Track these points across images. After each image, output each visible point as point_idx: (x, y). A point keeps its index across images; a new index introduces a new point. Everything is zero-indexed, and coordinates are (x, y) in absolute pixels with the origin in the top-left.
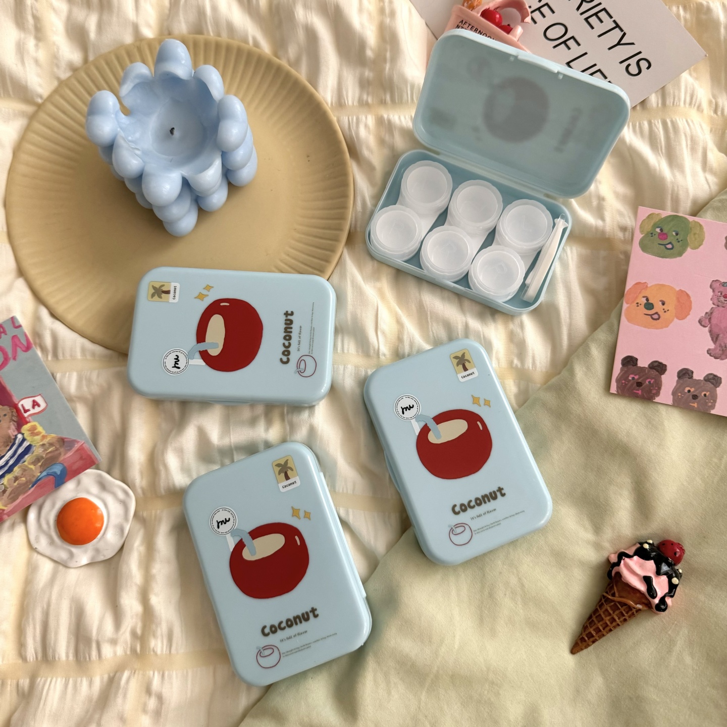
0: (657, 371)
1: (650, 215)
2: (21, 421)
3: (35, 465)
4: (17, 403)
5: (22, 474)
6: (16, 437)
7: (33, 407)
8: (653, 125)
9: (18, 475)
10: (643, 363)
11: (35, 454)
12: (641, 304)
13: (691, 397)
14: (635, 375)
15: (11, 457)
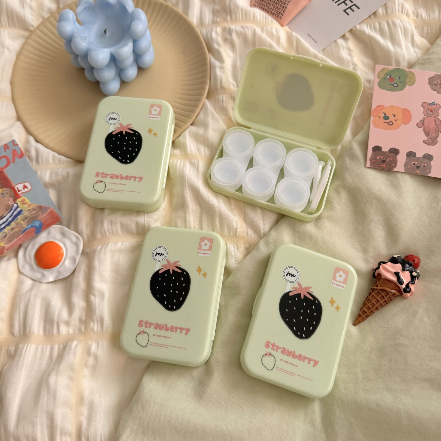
0: (394, 153)
1: (383, 69)
2: (16, 196)
3: (24, 221)
4: (14, 186)
5: (16, 226)
6: (13, 205)
7: (24, 189)
8: (381, 24)
9: (14, 227)
10: (385, 149)
11: (24, 215)
12: (381, 117)
13: (416, 167)
14: (381, 156)
15: (10, 217)
